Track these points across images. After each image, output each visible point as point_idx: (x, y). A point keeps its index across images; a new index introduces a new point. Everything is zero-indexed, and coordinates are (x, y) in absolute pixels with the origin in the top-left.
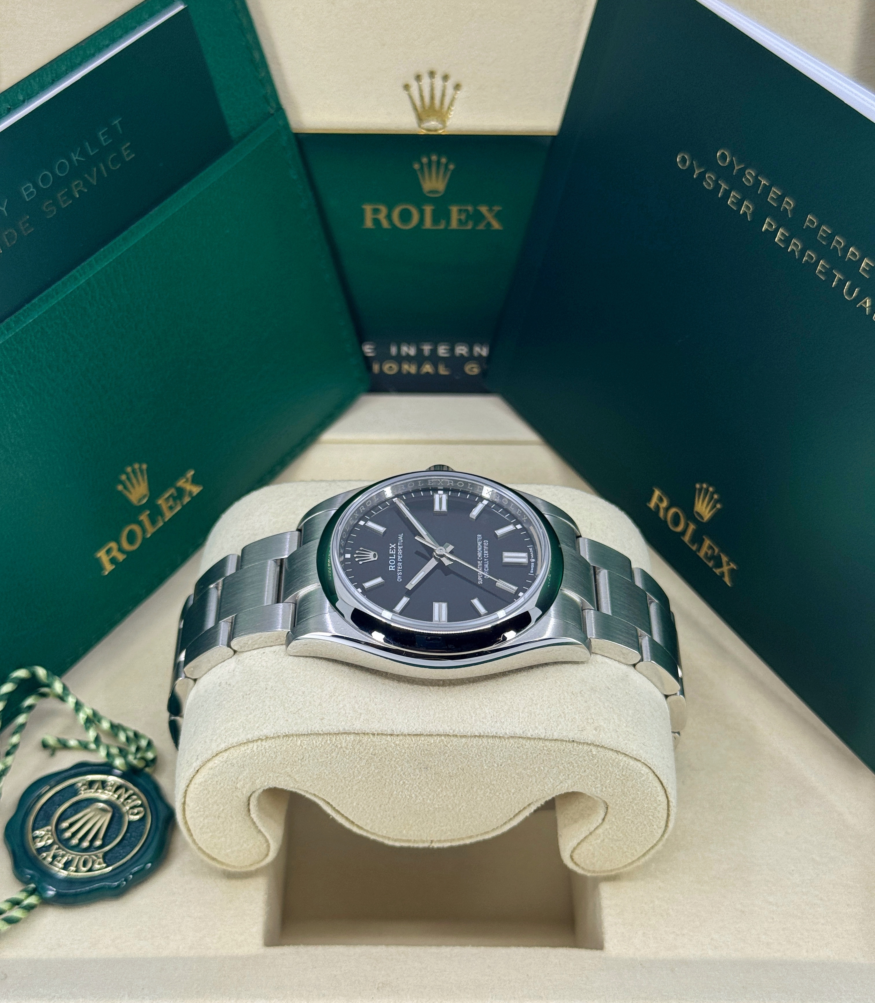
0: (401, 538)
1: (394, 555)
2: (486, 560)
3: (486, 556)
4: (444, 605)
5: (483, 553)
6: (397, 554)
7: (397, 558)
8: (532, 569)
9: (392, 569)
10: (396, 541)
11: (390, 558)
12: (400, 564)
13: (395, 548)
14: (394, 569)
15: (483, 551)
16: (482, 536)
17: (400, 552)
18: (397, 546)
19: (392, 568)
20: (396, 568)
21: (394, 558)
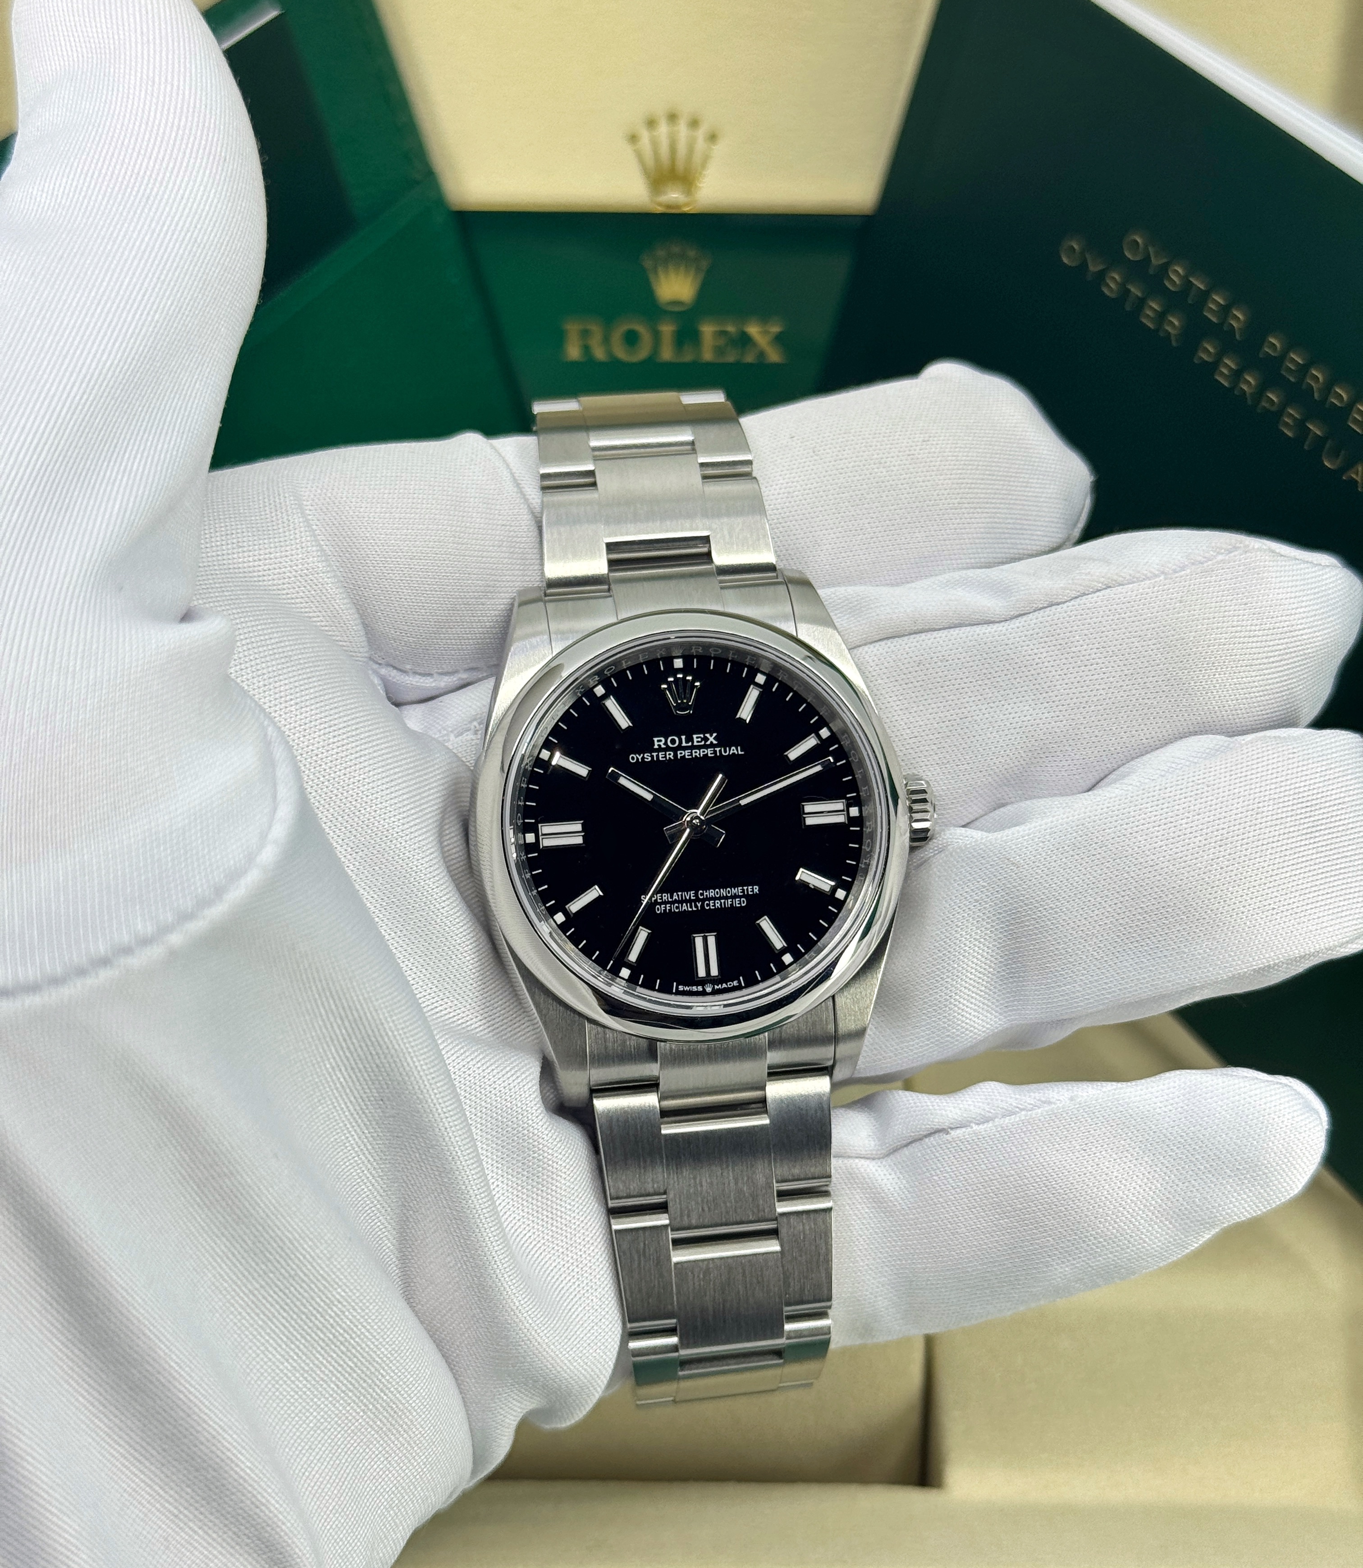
0: (733, 750)
1: (690, 744)
2: (699, 905)
3: (708, 905)
4: (578, 840)
5: (715, 899)
6: (693, 747)
7: (685, 748)
8: (687, 988)
9: (656, 743)
10: (723, 742)
11: (683, 737)
12: (670, 755)
13: (708, 743)
14: (656, 747)
15: (720, 898)
16: (754, 895)
17: (697, 753)
18: (712, 745)
19: (658, 742)
20: (660, 749)
21: (684, 744)
